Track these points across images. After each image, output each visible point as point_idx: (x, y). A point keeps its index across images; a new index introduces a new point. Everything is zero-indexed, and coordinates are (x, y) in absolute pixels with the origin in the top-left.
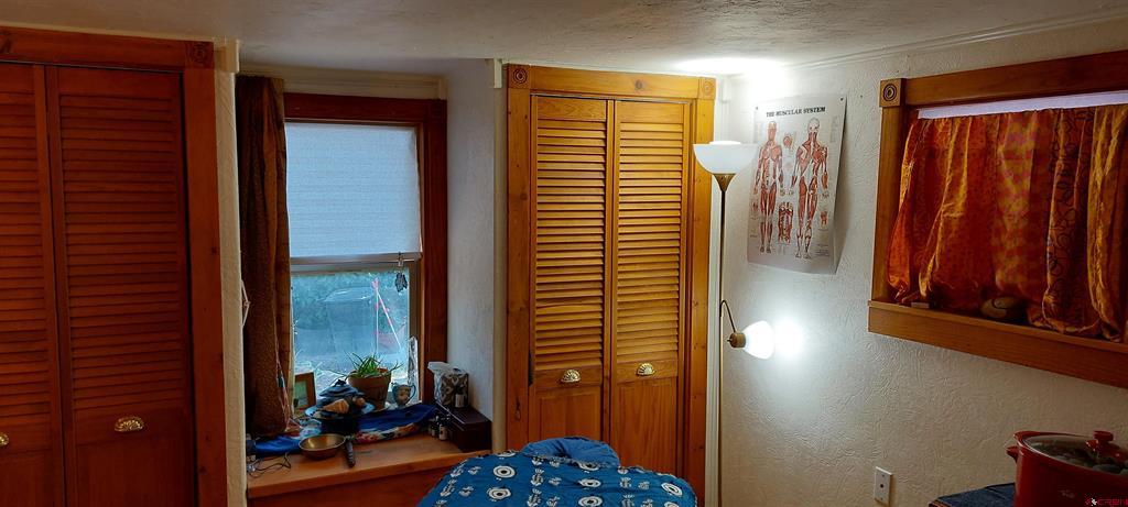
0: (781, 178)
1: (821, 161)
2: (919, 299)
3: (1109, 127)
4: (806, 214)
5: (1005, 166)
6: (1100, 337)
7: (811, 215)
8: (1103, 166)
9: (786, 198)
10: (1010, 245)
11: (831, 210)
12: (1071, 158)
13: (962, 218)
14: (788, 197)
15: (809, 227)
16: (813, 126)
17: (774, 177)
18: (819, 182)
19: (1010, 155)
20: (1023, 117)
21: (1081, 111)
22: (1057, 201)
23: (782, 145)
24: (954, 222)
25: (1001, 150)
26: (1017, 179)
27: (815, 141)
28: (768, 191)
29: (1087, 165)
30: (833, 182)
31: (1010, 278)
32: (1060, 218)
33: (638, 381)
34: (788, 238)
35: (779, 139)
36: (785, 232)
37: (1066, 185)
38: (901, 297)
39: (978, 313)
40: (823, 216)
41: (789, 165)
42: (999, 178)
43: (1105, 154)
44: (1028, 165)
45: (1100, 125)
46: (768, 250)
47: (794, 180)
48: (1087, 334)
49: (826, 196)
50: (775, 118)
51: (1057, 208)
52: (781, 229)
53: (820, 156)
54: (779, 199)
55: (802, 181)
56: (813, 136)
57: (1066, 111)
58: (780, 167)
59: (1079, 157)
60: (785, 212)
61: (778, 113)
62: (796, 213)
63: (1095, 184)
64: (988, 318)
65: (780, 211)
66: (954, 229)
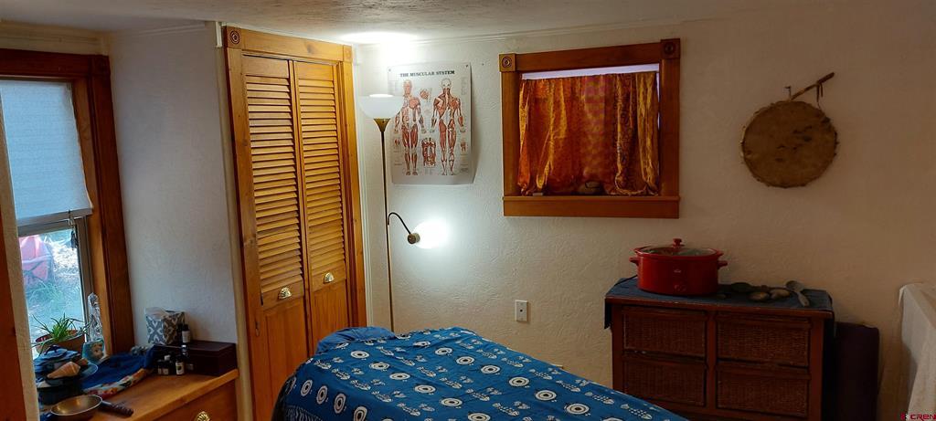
0: (421, 121)
1: (455, 108)
2: (537, 190)
3: (645, 84)
4: (447, 145)
5: (586, 108)
6: (648, 194)
7: (452, 145)
8: (645, 104)
9: (428, 135)
10: (594, 152)
11: (468, 140)
12: (626, 100)
13: (565, 139)
14: (429, 133)
15: (452, 154)
16: (446, 83)
17: (415, 121)
18: (457, 123)
19: (589, 100)
20: (596, 79)
21: (628, 75)
22: (622, 124)
23: (420, 98)
24: (561, 142)
25: (583, 97)
26: (595, 114)
27: (449, 94)
28: (409, 131)
29: (636, 104)
30: (467, 122)
31: (594, 171)
32: (624, 135)
33: (325, 287)
34: (433, 162)
35: (415, 93)
36: (430, 159)
37: (624, 116)
38: (525, 192)
39: (575, 193)
40: (463, 145)
41: (427, 111)
42: (583, 113)
43: (645, 98)
44: (602, 105)
45: (639, 81)
46: (415, 173)
47: (434, 122)
48: (642, 194)
49: (463, 132)
50: (410, 78)
51: (622, 129)
52: (426, 158)
53: (455, 105)
54: (421, 136)
55: (441, 122)
56: (447, 91)
57: (619, 75)
58: (419, 113)
59: (631, 99)
60: (427, 145)
61: (412, 75)
62: (438, 145)
63: (641, 115)
64: (584, 195)
65: (423, 144)
66: (561, 145)
